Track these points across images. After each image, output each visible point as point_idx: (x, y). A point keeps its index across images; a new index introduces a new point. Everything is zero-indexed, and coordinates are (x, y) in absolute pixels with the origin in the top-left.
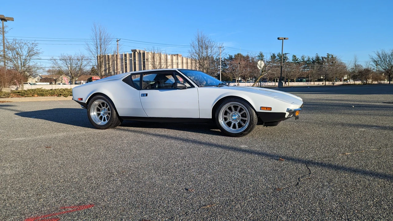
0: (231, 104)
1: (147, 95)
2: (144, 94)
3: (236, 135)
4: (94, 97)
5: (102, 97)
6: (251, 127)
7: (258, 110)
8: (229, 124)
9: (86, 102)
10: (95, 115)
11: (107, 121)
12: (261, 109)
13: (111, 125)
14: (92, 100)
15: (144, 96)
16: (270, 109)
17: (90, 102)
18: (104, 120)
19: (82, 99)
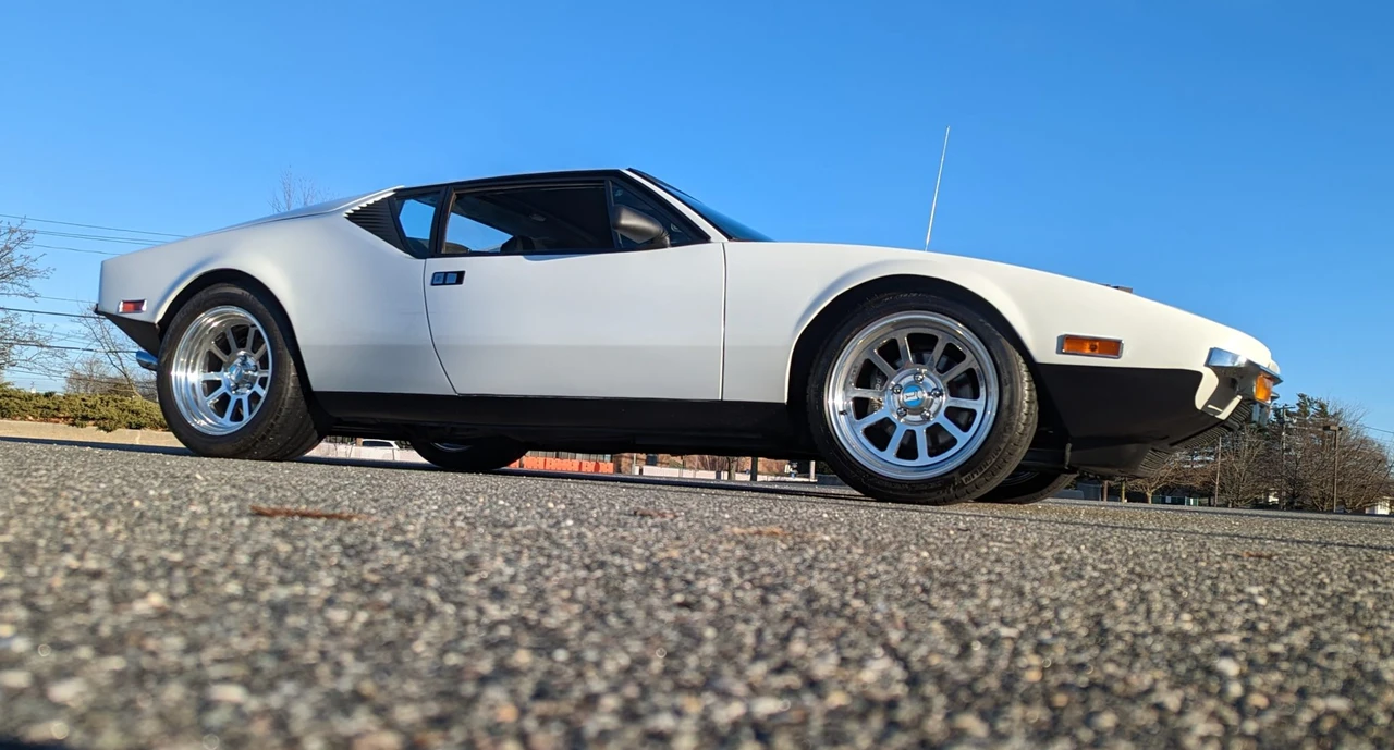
0: (897, 326)
1: (459, 277)
2: (446, 273)
3: (917, 488)
4: (201, 295)
5: (239, 291)
6: (1002, 447)
7: (1046, 352)
8: (879, 435)
9: (160, 316)
10: (193, 386)
11: (247, 417)
12: (1059, 351)
13: (264, 437)
14: (188, 306)
15: (444, 284)
16: (1113, 347)
17: (177, 319)
18: (237, 417)
19: (137, 305)
